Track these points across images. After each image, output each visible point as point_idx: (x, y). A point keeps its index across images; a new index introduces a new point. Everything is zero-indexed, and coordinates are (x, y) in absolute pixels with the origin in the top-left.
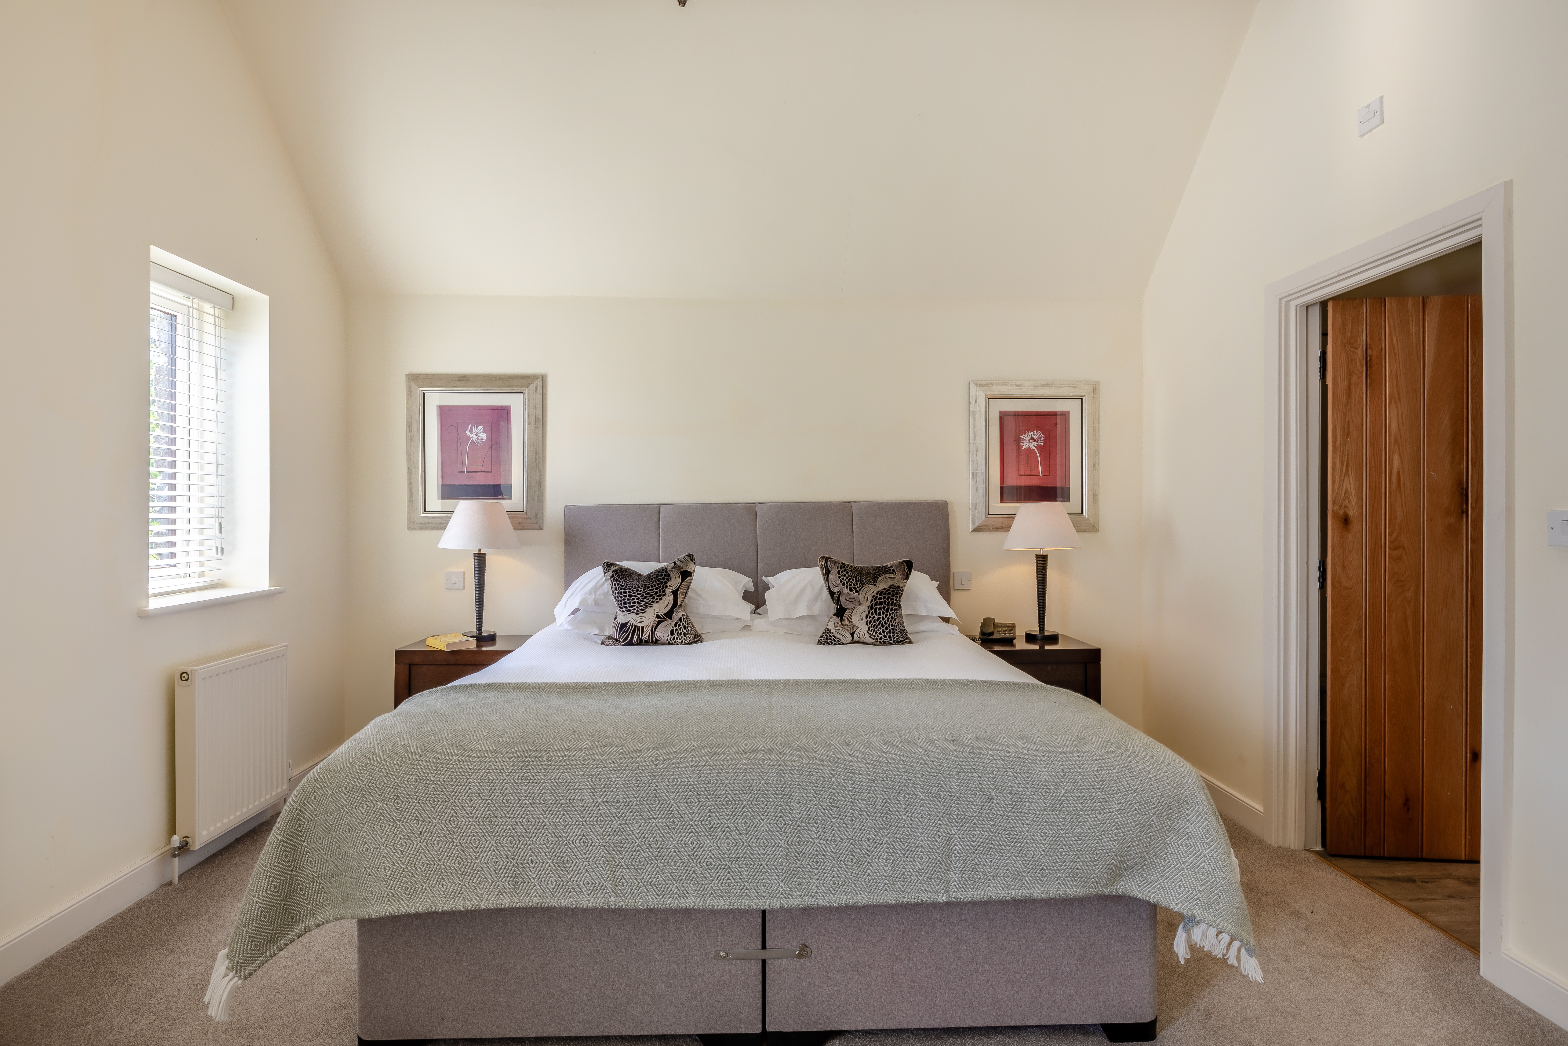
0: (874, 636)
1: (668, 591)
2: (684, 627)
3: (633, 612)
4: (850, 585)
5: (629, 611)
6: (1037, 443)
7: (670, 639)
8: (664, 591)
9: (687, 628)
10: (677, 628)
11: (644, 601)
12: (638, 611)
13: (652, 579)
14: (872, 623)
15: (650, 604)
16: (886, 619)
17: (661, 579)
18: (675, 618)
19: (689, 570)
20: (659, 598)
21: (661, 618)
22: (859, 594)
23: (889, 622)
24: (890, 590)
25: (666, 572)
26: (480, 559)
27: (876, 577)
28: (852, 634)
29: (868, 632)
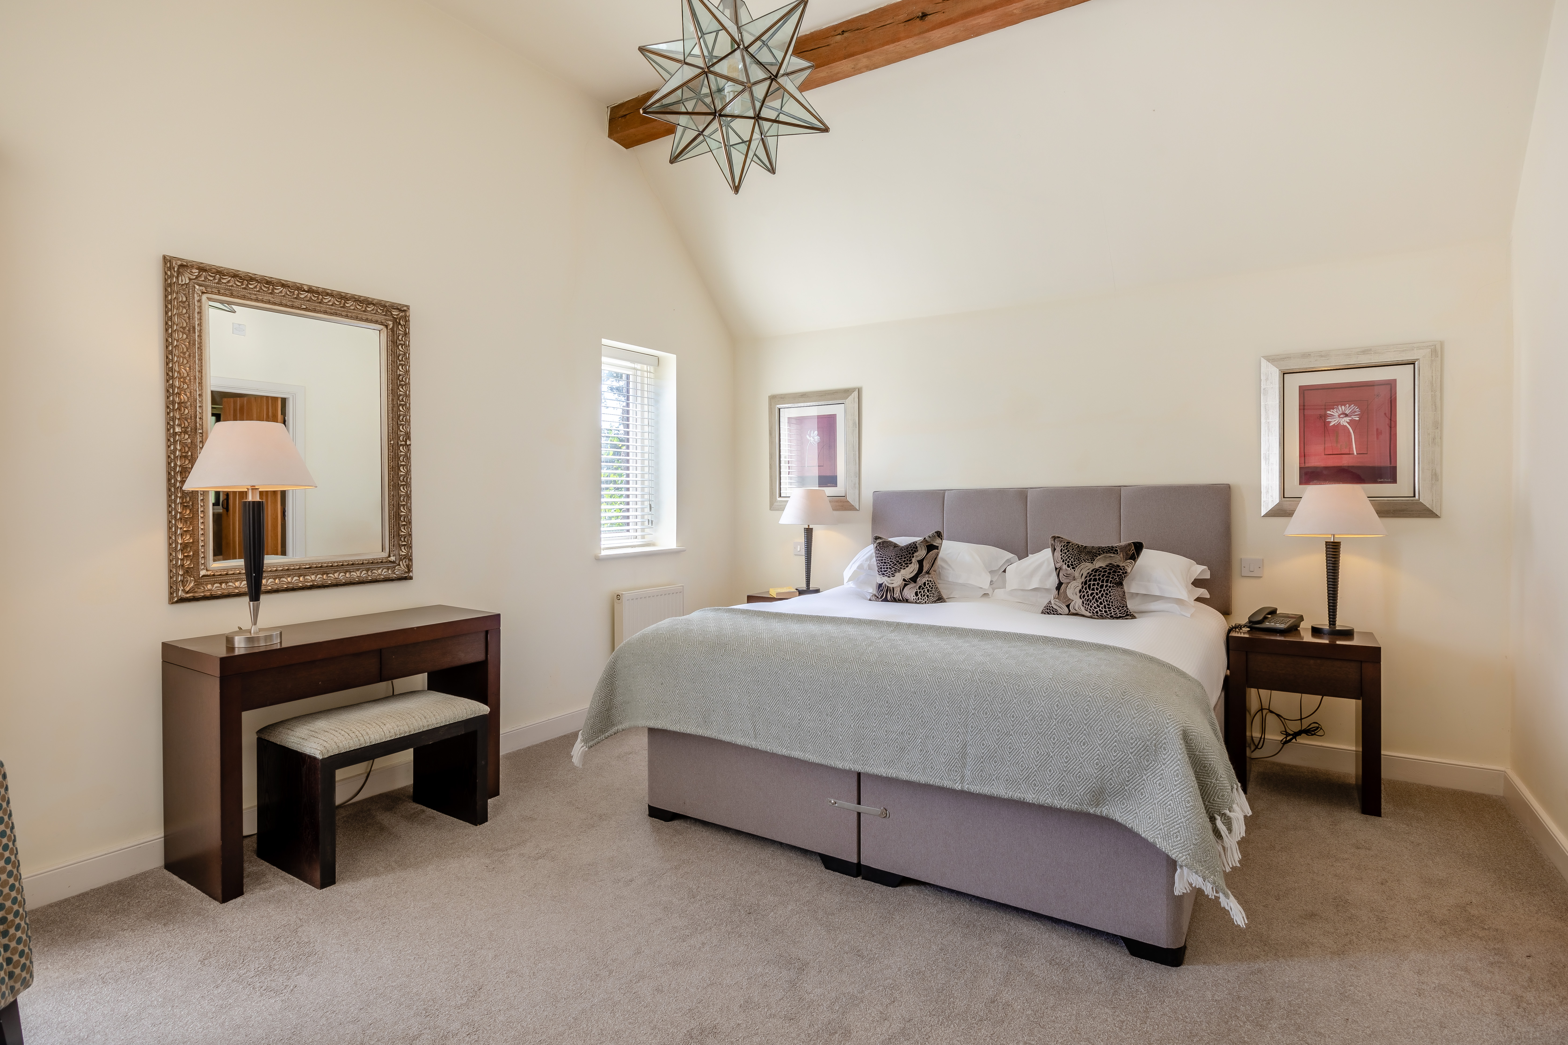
0: (1090, 610)
1: (914, 560)
2: (928, 591)
3: (886, 576)
4: (1068, 562)
5: (883, 574)
6: (1350, 419)
7: (916, 599)
8: (911, 560)
9: (931, 591)
10: (921, 590)
11: (894, 567)
12: (889, 575)
13: (903, 550)
14: (1086, 597)
15: (899, 570)
16: (1100, 595)
17: (909, 550)
18: (919, 582)
19: (934, 544)
20: (906, 565)
21: (907, 581)
22: (1074, 571)
23: (1104, 597)
24: (1106, 568)
25: (915, 545)
26: (809, 532)
27: (1095, 556)
28: (1068, 606)
29: (1083, 606)
